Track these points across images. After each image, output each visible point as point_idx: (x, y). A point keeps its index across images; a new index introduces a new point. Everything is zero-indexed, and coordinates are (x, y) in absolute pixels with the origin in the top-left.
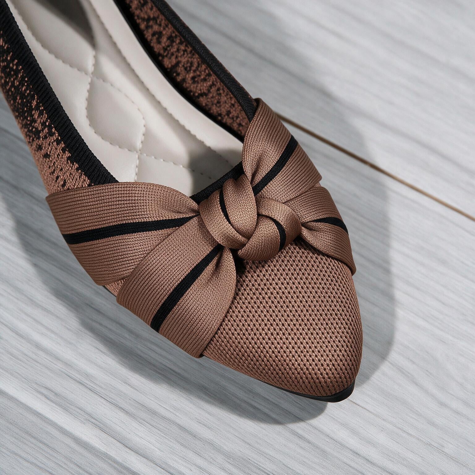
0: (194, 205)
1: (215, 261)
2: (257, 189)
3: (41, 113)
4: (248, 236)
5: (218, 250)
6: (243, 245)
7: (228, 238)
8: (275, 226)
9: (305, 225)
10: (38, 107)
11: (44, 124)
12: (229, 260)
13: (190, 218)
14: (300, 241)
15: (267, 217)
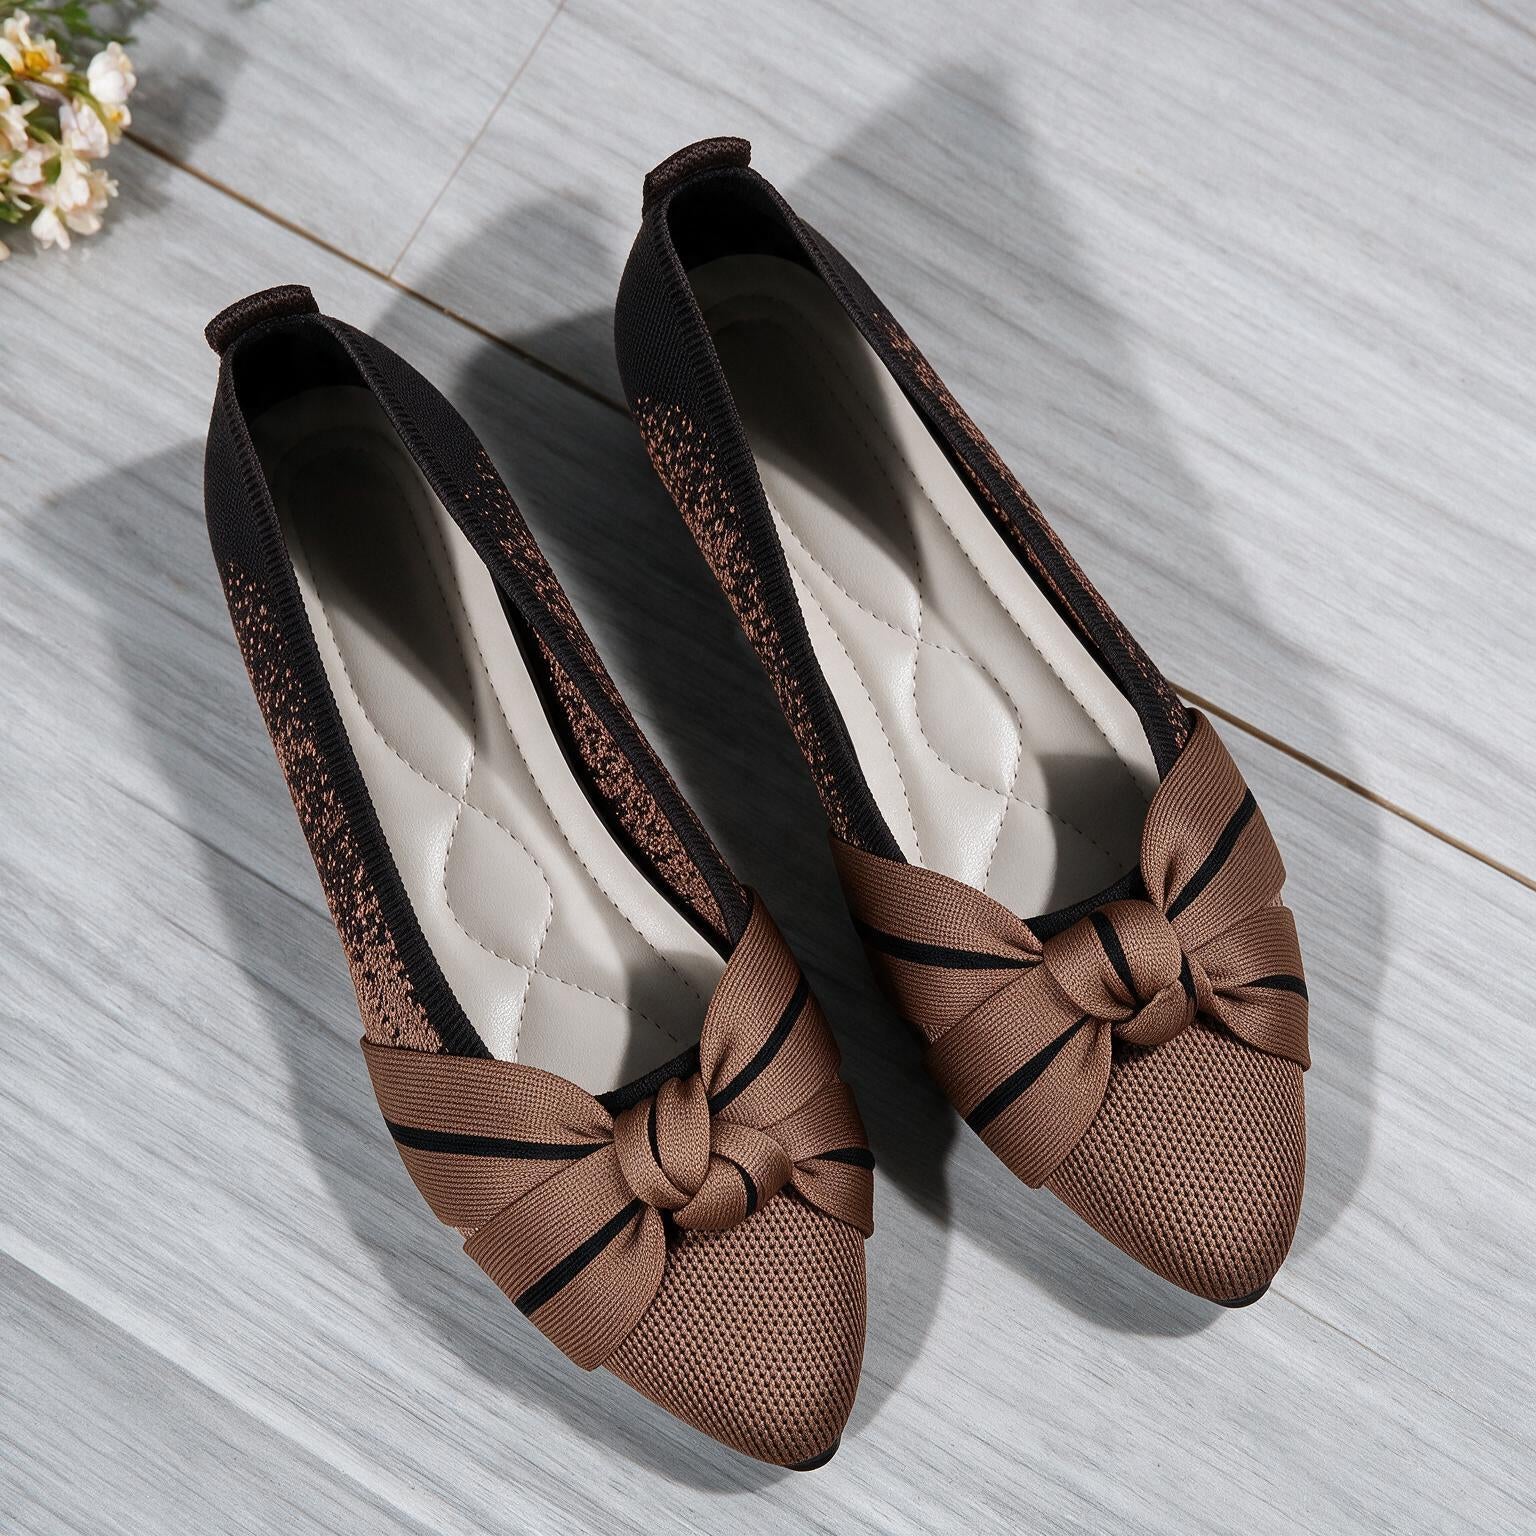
0: (604, 1118)
1: (631, 1224)
2: (717, 1104)
3: (368, 897)
4: (691, 1193)
5: (636, 1208)
6: (680, 1207)
7: (656, 1193)
8: (739, 1177)
9: (800, 1166)
10: (364, 885)
11: (370, 917)
12: (653, 1226)
13: (599, 1147)
14: (791, 1192)
15: (728, 1160)
